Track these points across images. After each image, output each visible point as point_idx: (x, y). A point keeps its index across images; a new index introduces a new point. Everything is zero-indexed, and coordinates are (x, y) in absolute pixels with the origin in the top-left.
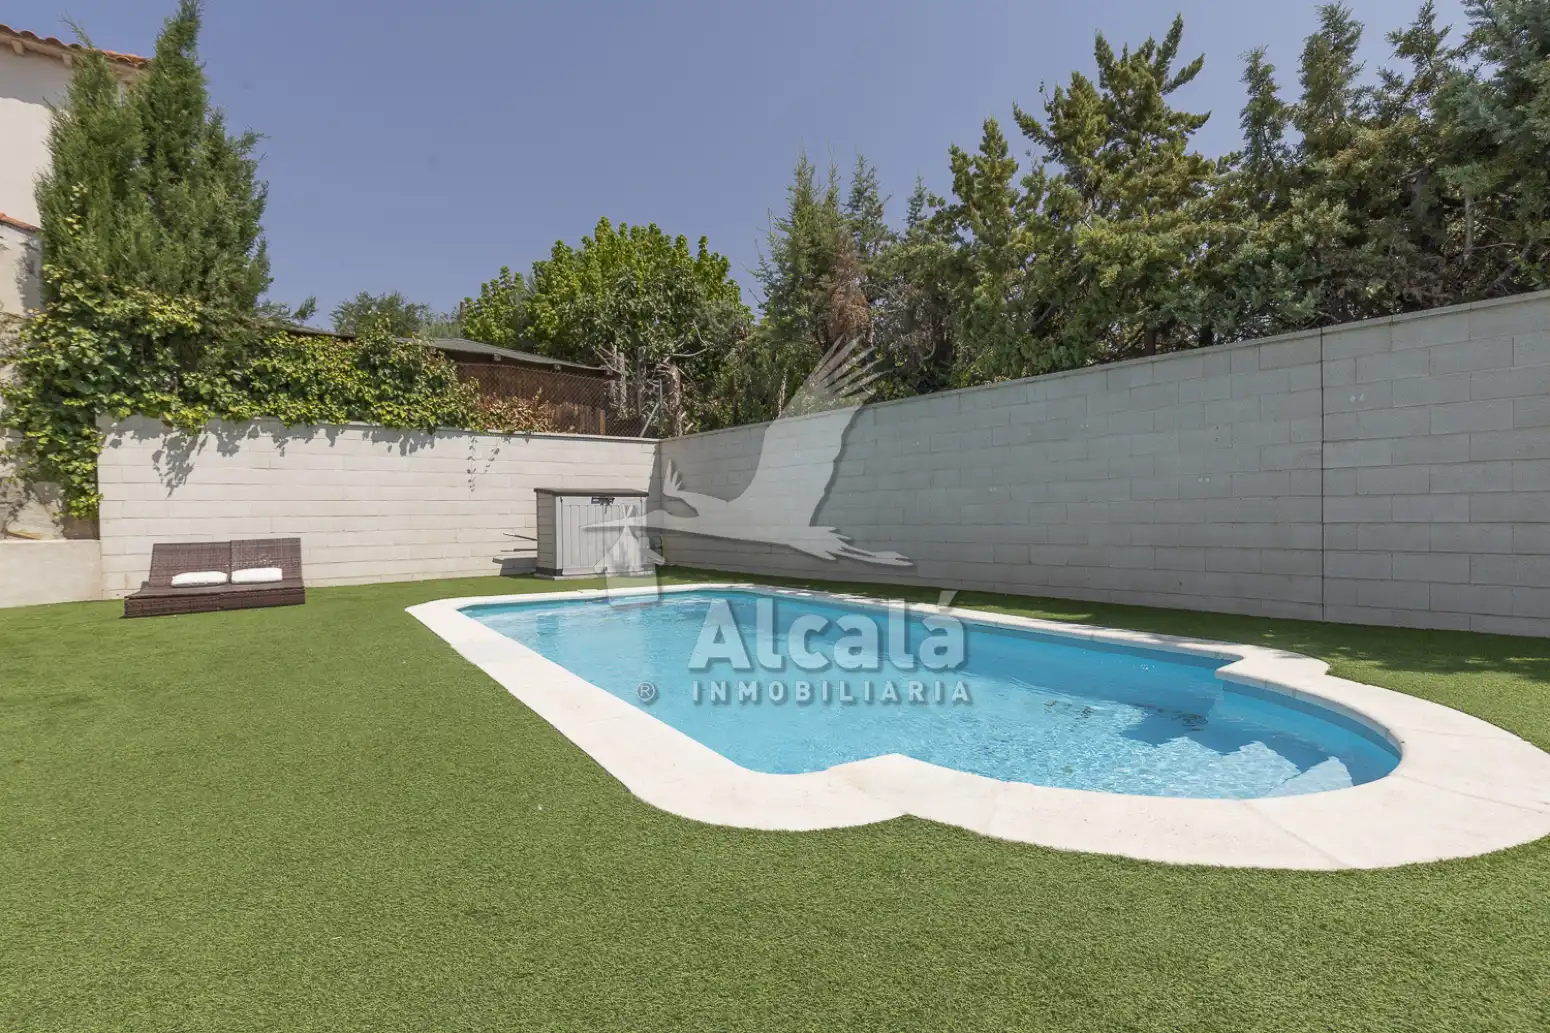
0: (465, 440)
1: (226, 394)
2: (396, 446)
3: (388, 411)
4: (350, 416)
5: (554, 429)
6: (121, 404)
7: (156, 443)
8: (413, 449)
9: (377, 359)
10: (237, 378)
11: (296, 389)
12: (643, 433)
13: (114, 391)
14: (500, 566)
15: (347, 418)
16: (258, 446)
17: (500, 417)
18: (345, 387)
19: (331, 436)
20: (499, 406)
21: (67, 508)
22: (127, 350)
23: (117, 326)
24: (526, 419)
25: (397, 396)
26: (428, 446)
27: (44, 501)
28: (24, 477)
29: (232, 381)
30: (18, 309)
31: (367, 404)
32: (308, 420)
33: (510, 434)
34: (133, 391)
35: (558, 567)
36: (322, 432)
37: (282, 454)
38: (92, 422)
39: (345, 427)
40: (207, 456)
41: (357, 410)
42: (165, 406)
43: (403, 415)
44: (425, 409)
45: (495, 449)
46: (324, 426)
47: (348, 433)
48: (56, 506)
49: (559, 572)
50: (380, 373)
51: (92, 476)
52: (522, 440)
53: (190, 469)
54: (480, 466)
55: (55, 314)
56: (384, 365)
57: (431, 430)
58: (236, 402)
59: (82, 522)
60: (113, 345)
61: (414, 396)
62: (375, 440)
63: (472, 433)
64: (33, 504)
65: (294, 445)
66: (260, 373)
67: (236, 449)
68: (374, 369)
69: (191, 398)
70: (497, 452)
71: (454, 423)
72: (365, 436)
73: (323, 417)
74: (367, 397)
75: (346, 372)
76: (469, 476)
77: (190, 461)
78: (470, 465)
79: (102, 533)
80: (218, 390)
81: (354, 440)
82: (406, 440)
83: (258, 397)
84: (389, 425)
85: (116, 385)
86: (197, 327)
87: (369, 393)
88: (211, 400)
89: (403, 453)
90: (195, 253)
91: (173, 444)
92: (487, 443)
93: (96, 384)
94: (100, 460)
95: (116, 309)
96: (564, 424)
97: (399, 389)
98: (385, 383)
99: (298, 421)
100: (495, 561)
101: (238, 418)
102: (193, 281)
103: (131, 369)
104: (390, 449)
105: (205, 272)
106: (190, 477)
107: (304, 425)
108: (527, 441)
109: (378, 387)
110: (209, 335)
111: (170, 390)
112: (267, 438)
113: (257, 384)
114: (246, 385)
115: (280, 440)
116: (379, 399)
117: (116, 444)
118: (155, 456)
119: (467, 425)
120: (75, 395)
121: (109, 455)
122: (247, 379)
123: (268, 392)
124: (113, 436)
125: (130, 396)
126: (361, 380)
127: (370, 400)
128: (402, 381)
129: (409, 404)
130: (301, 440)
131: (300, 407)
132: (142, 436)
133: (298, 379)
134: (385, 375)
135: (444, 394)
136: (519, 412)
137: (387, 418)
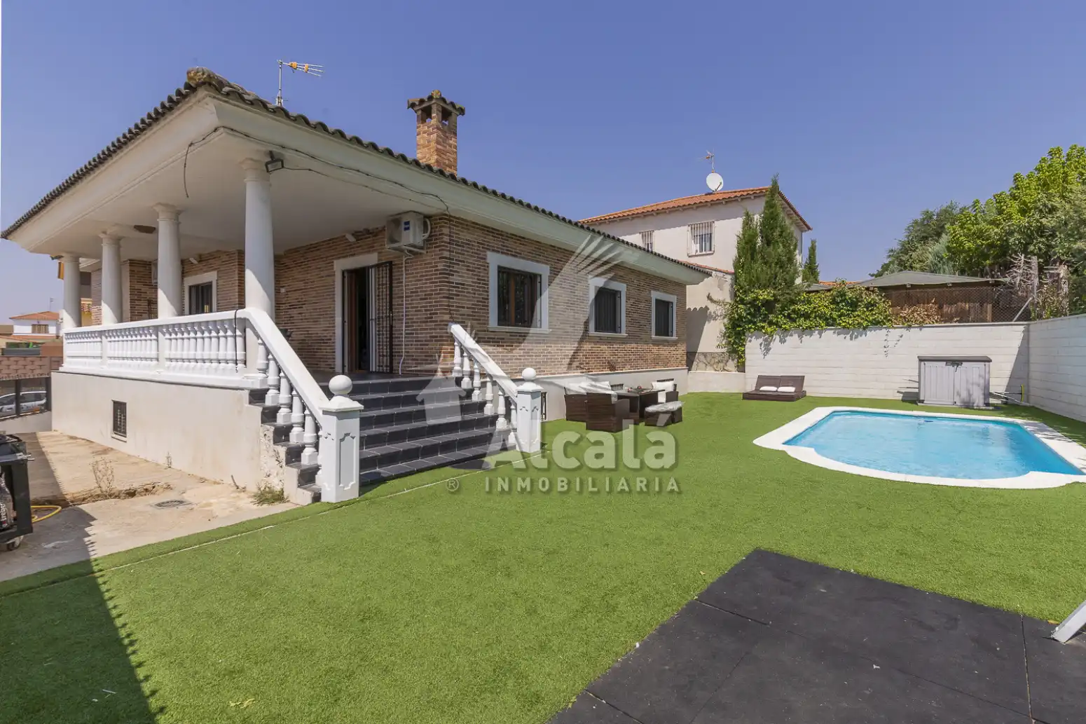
0: (884, 331)
1: (782, 320)
2: (848, 336)
3: (844, 321)
4: (828, 325)
5: (941, 321)
6: (751, 328)
7: (761, 340)
8: (856, 337)
10: (786, 314)
11: (806, 316)
12: (1015, 319)
13: (750, 324)
14: (902, 395)
15: (826, 325)
16: (793, 339)
17: (905, 318)
19: (820, 334)
20: (904, 313)
21: (738, 362)
22: (752, 310)
23: (750, 303)
24: (922, 318)
25: (848, 314)
26: (864, 335)
27: (733, 360)
28: (729, 352)
29: (784, 315)
30: (730, 301)
31: (834, 320)
32: (810, 328)
33: (910, 327)
34: (754, 323)
35: (921, 399)
36: (817, 332)
37: (801, 342)
38: (744, 334)
39: (826, 329)
40: (776, 344)
41: (830, 322)
42: (763, 327)
43: (851, 322)
44: (862, 318)
45: (900, 335)
46: (817, 330)
47: (827, 331)
48: (736, 361)
49: (922, 402)
51: (743, 352)
52: (918, 330)
53: (770, 349)
54: (891, 344)
55: (736, 301)
57: (865, 328)
58: (785, 324)
59: (741, 368)
60: (749, 309)
61: (857, 313)
62: (839, 334)
63: (886, 328)
64: (730, 360)
65: (805, 338)
66: (794, 311)
67: (785, 341)
69: (771, 324)
70: (901, 337)
71: (877, 324)
72: (834, 333)
73: (816, 326)
74: (835, 316)
75: (825, 306)
76: (885, 349)
77: (770, 346)
78: (885, 343)
79: (746, 370)
80: (779, 320)
81: (829, 334)
82: (853, 334)
83: (793, 320)
84: (844, 327)
85: (750, 322)
86: (772, 299)
87: (835, 315)
88: (777, 324)
89: (851, 339)
90: (773, 272)
91: (765, 340)
92: (895, 333)
93: (745, 322)
94: (746, 346)
95: (749, 298)
96: (947, 319)
97: (848, 310)
98: (842, 309)
99: (806, 329)
100: (898, 392)
101: (786, 330)
102: (771, 283)
103: (753, 316)
104: (845, 338)
105: (775, 278)
106: (770, 352)
107: (809, 330)
108: (921, 330)
109: (839, 311)
110: (776, 301)
111: (765, 321)
112: (796, 336)
113: (793, 316)
114: (789, 316)
115: (800, 337)
116: (840, 316)
117: (750, 341)
118: (761, 345)
119: (885, 324)
120: (740, 326)
121: (748, 345)
122: (789, 314)
123: (796, 318)
124: (749, 339)
125: (754, 325)
126: (832, 309)
127: (836, 317)
128: (851, 307)
129: (855, 317)
130: (808, 337)
131: (808, 323)
132: (757, 338)
133: (807, 312)
134: (843, 306)
135: (872, 310)
136: (918, 314)
137: (844, 324)
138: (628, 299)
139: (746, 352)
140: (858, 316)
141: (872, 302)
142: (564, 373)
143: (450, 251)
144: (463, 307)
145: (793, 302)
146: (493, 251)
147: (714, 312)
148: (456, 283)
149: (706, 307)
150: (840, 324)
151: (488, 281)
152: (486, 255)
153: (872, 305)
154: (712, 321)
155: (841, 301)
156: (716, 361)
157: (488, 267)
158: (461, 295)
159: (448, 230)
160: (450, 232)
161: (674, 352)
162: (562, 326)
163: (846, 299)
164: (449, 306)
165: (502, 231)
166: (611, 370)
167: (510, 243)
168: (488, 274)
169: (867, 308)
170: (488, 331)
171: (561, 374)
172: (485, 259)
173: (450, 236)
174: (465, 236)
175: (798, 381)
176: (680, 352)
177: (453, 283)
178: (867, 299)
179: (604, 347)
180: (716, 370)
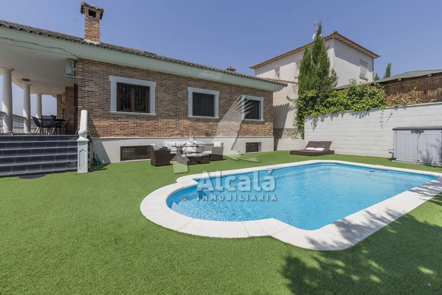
0: (380, 111)
1: (321, 108)
2: (358, 116)
4: (346, 109)
5: (421, 102)
6: (306, 114)
7: (312, 121)
8: (363, 116)
10: (324, 104)
11: (334, 105)
13: (305, 111)
15: (345, 110)
16: (328, 119)
19: (342, 115)
21: (302, 134)
22: (305, 103)
25: (358, 102)
26: (367, 115)
28: (298, 128)
29: (322, 105)
31: (349, 106)
33: (397, 107)
34: (307, 111)
36: (340, 114)
37: (332, 121)
38: (303, 117)
39: (345, 112)
40: (319, 123)
41: (347, 107)
42: (312, 113)
43: (359, 107)
45: (391, 113)
51: (303, 128)
52: (403, 109)
53: (316, 125)
54: (385, 120)
55: (298, 99)
57: (368, 110)
58: (323, 110)
59: (303, 137)
62: (353, 115)
63: (381, 109)
64: (299, 133)
65: (335, 118)
66: (328, 102)
67: (324, 121)
69: (316, 111)
70: (391, 114)
71: (375, 106)
72: (350, 114)
73: (340, 111)
75: (344, 98)
76: (381, 124)
78: (381, 120)
79: (305, 138)
81: (347, 115)
82: (361, 114)
83: (328, 108)
84: (355, 110)
85: (305, 110)
86: (316, 95)
87: (349, 102)
88: (318, 111)
89: (360, 118)
91: (314, 121)
92: (387, 112)
93: (303, 110)
97: (357, 99)
98: (354, 98)
100: (390, 153)
103: (307, 107)
104: (356, 117)
106: (316, 128)
107: (335, 113)
108: (405, 109)
109: (352, 100)
110: (318, 96)
111: (313, 109)
112: (329, 117)
113: (327, 105)
114: (325, 106)
115: (332, 117)
116: (353, 103)
117: (307, 121)
118: (312, 123)
119: (380, 107)
120: (301, 113)
121: (306, 124)
122: (325, 104)
123: (329, 106)
124: (306, 120)
125: (307, 112)
126: (348, 99)
127: (350, 104)
128: (359, 97)
129: (361, 103)
130: (336, 117)
131: (335, 109)
132: (310, 119)
133: (335, 102)
134: (354, 96)
135: (373, 98)
136: (404, 99)
137: (355, 108)
138: (220, 99)
139: (305, 128)
140: (364, 102)
141: (372, 93)
142: (168, 136)
143: (82, 76)
144: (93, 102)
145: (327, 97)
146: (114, 75)
147: (292, 106)
148: (87, 91)
149: (288, 103)
150: (352, 108)
151: (110, 90)
152: (109, 77)
153: (374, 95)
154: (291, 111)
155: (353, 94)
156: (292, 133)
157: (110, 83)
158: (91, 97)
159: (82, 66)
160: (83, 67)
161: (262, 128)
162: (167, 112)
163: (355, 92)
164: (82, 102)
165: (120, 66)
166: (207, 136)
167: (127, 71)
168: (110, 86)
169: (370, 97)
170: (110, 114)
171: (167, 136)
172: (108, 79)
173: (83, 68)
174: (93, 68)
175: (327, 144)
176: (268, 128)
177: (85, 91)
178: (370, 91)
179: (201, 124)
180: (292, 138)
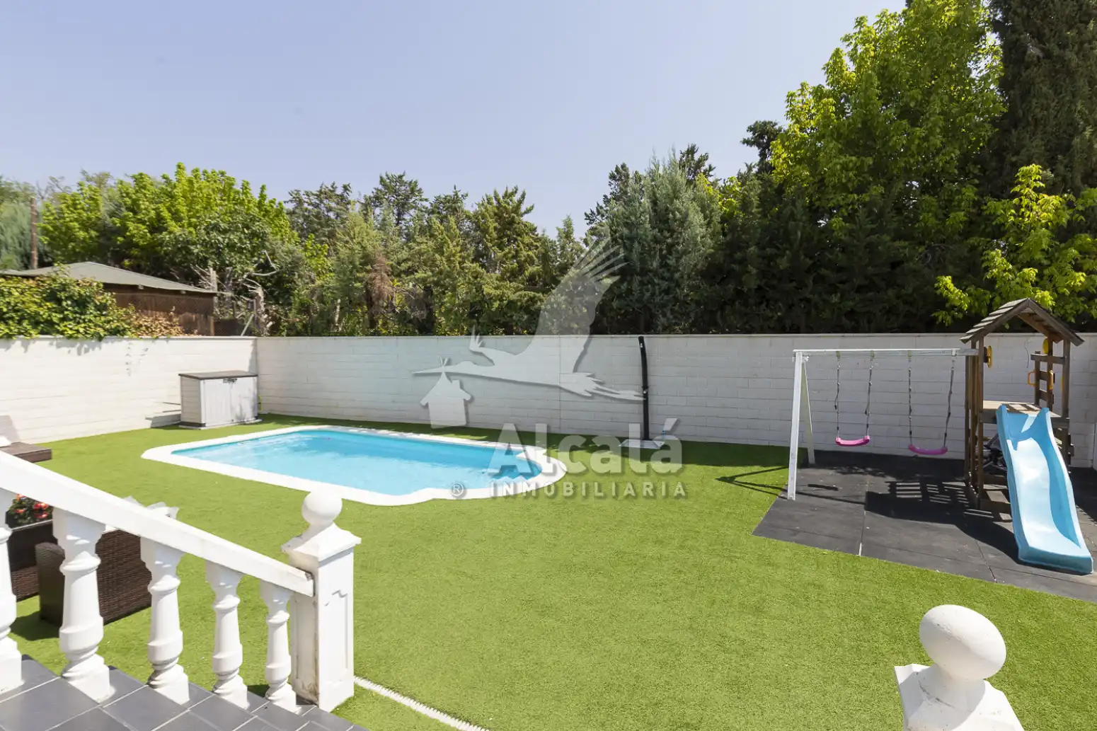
0: (124, 344)
2: (74, 350)
3: (69, 327)
4: (42, 333)
8: (87, 351)
9: (63, 295)
12: (243, 333)
14: (151, 422)
15: (37, 333)
17: (147, 328)
18: (37, 314)
19: (28, 346)
20: (145, 320)
24: (166, 328)
25: (75, 318)
26: (97, 349)
31: (52, 325)
32: (9, 336)
33: (157, 338)
36: (20, 342)
39: (36, 339)
41: (48, 328)
43: (81, 330)
44: (96, 325)
45: (146, 349)
46: (20, 339)
47: (38, 343)
50: (64, 304)
52: (165, 342)
54: (134, 359)
56: (67, 298)
57: (100, 339)
61: (88, 317)
62: (58, 346)
63: (131, 339)
68: (59, 301)
71: (117, 332)
72: (51, 344)
73: (20, 333)
74: (55, 320)
75: (35, 303)
76: (127, 367)
78: (127, 359)
81: (41, 346)
82: (82, 346)
84: (70, 337)
87: (56, 317)
89: (79, 354)
92: (137, 345)
96: (188, 329)
97: (76, 313)
98: (67, 310)
100: (147, 419)
104: (69, 351)
107: (5, 340)
108: (167, 342)
109: (62, 312)
119: (125, 334)
129: (86, 323)
137: (69, 332)
140: (91, 321)
